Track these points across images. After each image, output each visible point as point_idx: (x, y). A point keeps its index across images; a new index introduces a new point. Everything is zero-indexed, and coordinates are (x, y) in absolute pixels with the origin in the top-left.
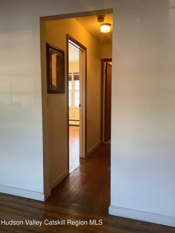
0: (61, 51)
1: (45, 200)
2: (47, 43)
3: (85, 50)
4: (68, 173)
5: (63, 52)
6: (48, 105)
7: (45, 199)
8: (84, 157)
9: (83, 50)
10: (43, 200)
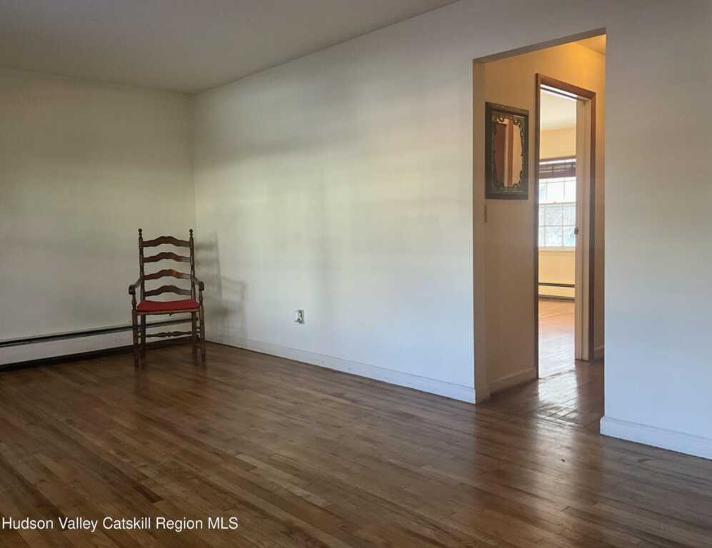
0: (520, 112)
1: (476, 402)
2: (486, 103)
3: (591, 98)
4: (535, 377)
5: (525, 113)
6: (486, 221)
7: (476, 399)
8: (586, 357)
9: (586, 99)
10: (474, 402)
